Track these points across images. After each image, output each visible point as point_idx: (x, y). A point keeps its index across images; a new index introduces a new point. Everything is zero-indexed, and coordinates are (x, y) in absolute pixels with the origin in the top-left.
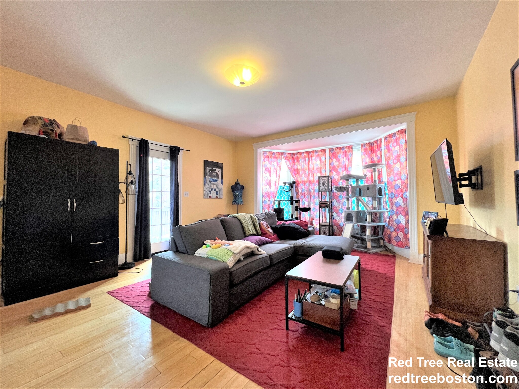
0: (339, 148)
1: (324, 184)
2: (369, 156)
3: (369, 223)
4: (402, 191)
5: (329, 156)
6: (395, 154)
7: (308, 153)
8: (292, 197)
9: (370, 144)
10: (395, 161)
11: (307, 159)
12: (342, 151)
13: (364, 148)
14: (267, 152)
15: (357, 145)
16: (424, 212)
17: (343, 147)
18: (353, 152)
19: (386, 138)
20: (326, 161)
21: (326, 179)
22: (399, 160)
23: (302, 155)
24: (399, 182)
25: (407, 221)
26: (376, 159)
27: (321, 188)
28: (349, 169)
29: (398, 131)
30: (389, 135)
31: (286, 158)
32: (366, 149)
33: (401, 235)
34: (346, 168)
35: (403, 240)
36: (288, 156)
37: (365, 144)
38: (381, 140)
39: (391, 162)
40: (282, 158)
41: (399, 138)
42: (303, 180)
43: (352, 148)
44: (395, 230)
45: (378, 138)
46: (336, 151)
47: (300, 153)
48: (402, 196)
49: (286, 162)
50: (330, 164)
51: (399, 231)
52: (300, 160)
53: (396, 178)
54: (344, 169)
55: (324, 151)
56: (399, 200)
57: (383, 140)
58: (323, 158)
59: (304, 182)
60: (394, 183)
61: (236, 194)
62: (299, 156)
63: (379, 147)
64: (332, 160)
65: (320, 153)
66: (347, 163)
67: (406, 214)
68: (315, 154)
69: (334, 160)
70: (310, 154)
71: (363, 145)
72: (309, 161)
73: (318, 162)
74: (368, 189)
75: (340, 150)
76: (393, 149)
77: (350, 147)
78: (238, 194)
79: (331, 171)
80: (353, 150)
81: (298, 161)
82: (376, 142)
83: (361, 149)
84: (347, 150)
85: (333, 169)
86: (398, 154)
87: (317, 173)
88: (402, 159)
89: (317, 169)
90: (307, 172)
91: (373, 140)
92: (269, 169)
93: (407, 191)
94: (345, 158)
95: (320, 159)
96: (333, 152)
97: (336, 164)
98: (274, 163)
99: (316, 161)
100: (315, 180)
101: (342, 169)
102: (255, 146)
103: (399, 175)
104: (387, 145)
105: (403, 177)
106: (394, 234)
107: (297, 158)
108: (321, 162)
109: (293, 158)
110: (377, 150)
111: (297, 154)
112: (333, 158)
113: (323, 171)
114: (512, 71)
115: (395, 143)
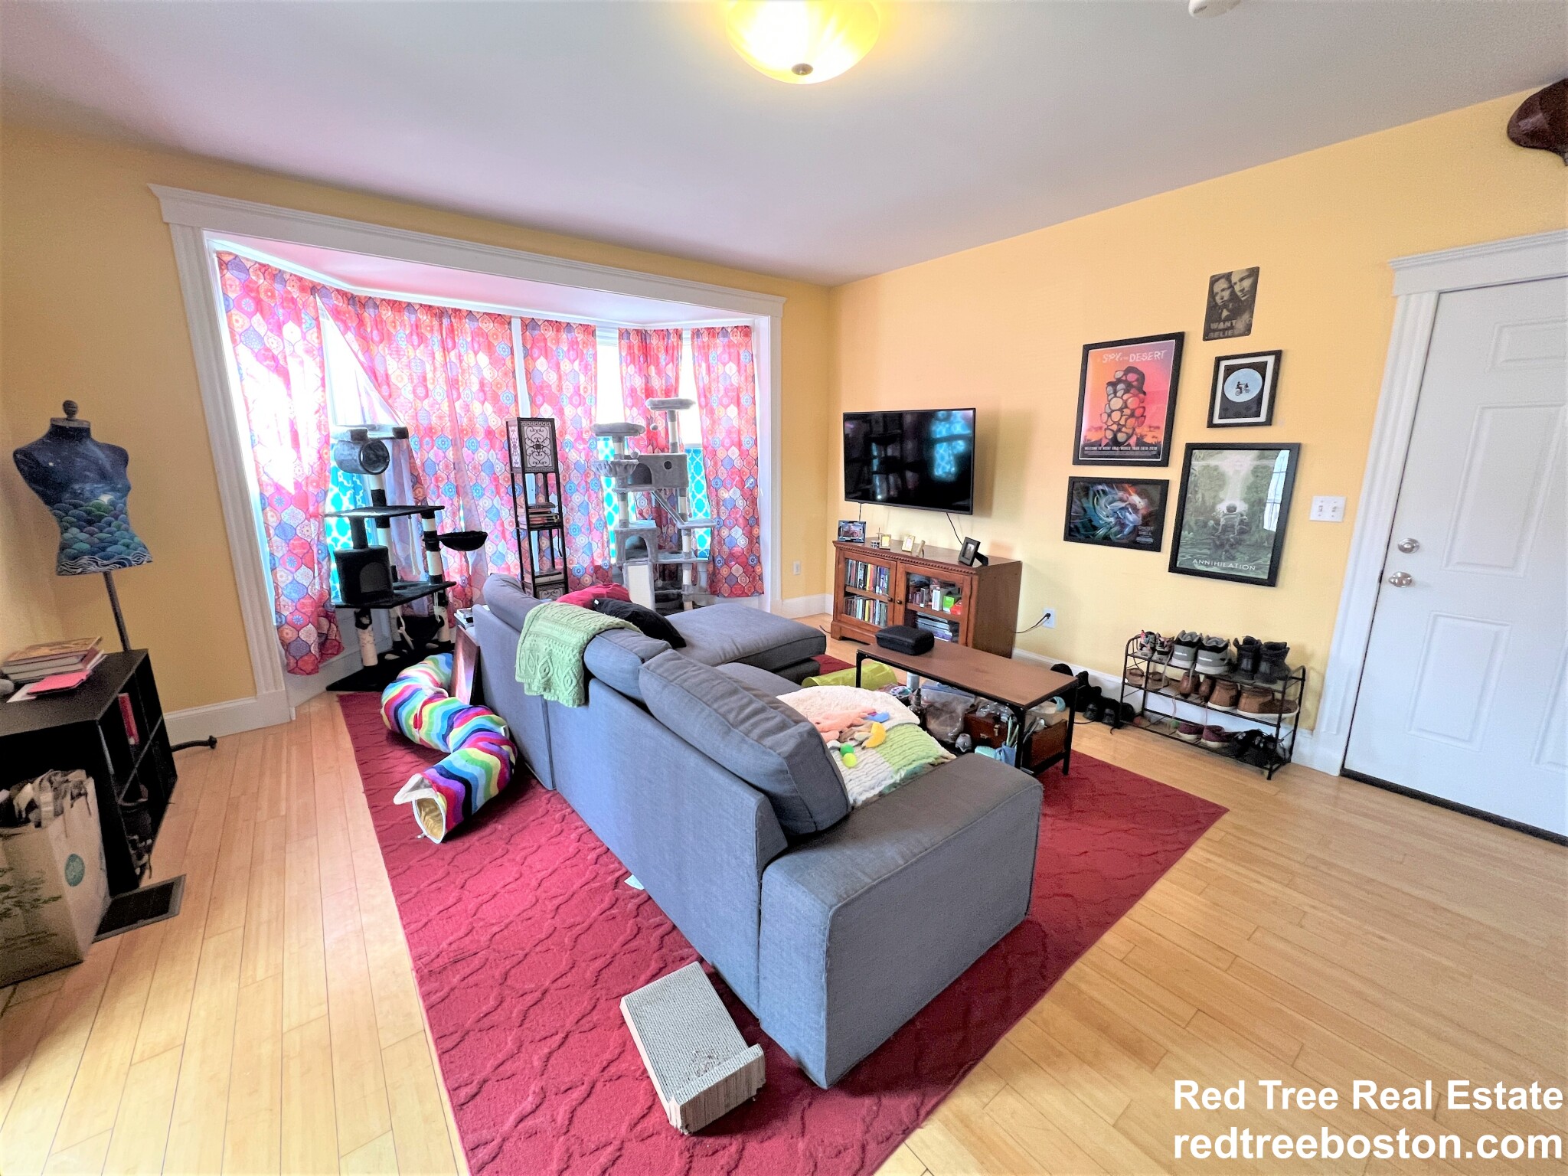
0: (557, 326)
1: (538, 447)
2: (640, 370)
3: (689, 555)
4: (741, 473)
5: (524, 346)
6: (724, 382)
7: (439, 313)
8: (379, 497)
9: (643, 335)
10: (725, 401)
11: (435, 339)
12: (564, 336)
13: (624, 342)
14: (248, 265)
15: (607, 327)
16: (840, 521)
17: (568, 324)
18: (598, 347)
19: (696, 333)
20: (513, 363)
21: (545, 432)
22: (738, 403)
23: (408, 318)
24: (734, 452)
25: (754, 540)
26: (657, 383)
27: (531, 462)
28: (589, 399)
29: (737, 327)
30: (708, 329)
31: (336, 314)
32: (631, 348)
33: (737, 570)
34: (581, 395)
35: (743, 581)
36: (341, 304)
37: (628, 332)
38: (678, 334)
39: (715, 400)
40: (321, 307)
41: (739, 345)
42: (424, 422)
43: (593, 333)
44: (726, 563)
45: (670, 326)
46: (550, 334)
47: (395, 305)
48: (742, 485)
49: (344, 334)
50: (528, 374)
51: (733, 563)
52: (401, 335)
53: (727, 442)
54: (576, 399)
55: (503, 320)
56: (735, 495)
57: (687, 335)
58: (501, 349)
59: (430, 432)
60: (721, 454)
61: (99, 507)
62: (387, 314)
63: (673, 352)
64: (534, 360)
65: (488, 326)
66: (582, 379)
67: (751, 523)
68: (468, 325)
69: (541, 364)
70: (446, 321)
71: (624, 334)
72: (444, 349)
73: (483, 359)
75: (558, 331)
76: (720, 368)
77: (589, 330)
78: (113, 504)
79: (533, 402)
80: (597, 339)
81: (386, 337)
82: (663, 334)
83: (617, 341)
84: (580, 337)
85: (537, 391)
86: (732, 385)
87: (483, 403)
88: (745, 399)
89: (482, 385)
90: (439, 391)
91: (650, 327)
92: (274, 358)
93: (754, 474)
94: (577, 363)
95: (490, 349)
96: (536, 332)
97: (552, 378)
98: (290, 329)
99: (476, 354)
100: (480, 426)
101: (571, 399)
102: (175, 203)
103: (735, 436)
104: (703, 352)
105: (747, 441)
106: (725, 571)
107: (378, 322)
108: (496, 362)
109: (361, 323)
110: (663, 357)
111: (376, 306)
112: (536, 353)
113: (505, 397)
114: (1087, 348)
115: (726, 356)
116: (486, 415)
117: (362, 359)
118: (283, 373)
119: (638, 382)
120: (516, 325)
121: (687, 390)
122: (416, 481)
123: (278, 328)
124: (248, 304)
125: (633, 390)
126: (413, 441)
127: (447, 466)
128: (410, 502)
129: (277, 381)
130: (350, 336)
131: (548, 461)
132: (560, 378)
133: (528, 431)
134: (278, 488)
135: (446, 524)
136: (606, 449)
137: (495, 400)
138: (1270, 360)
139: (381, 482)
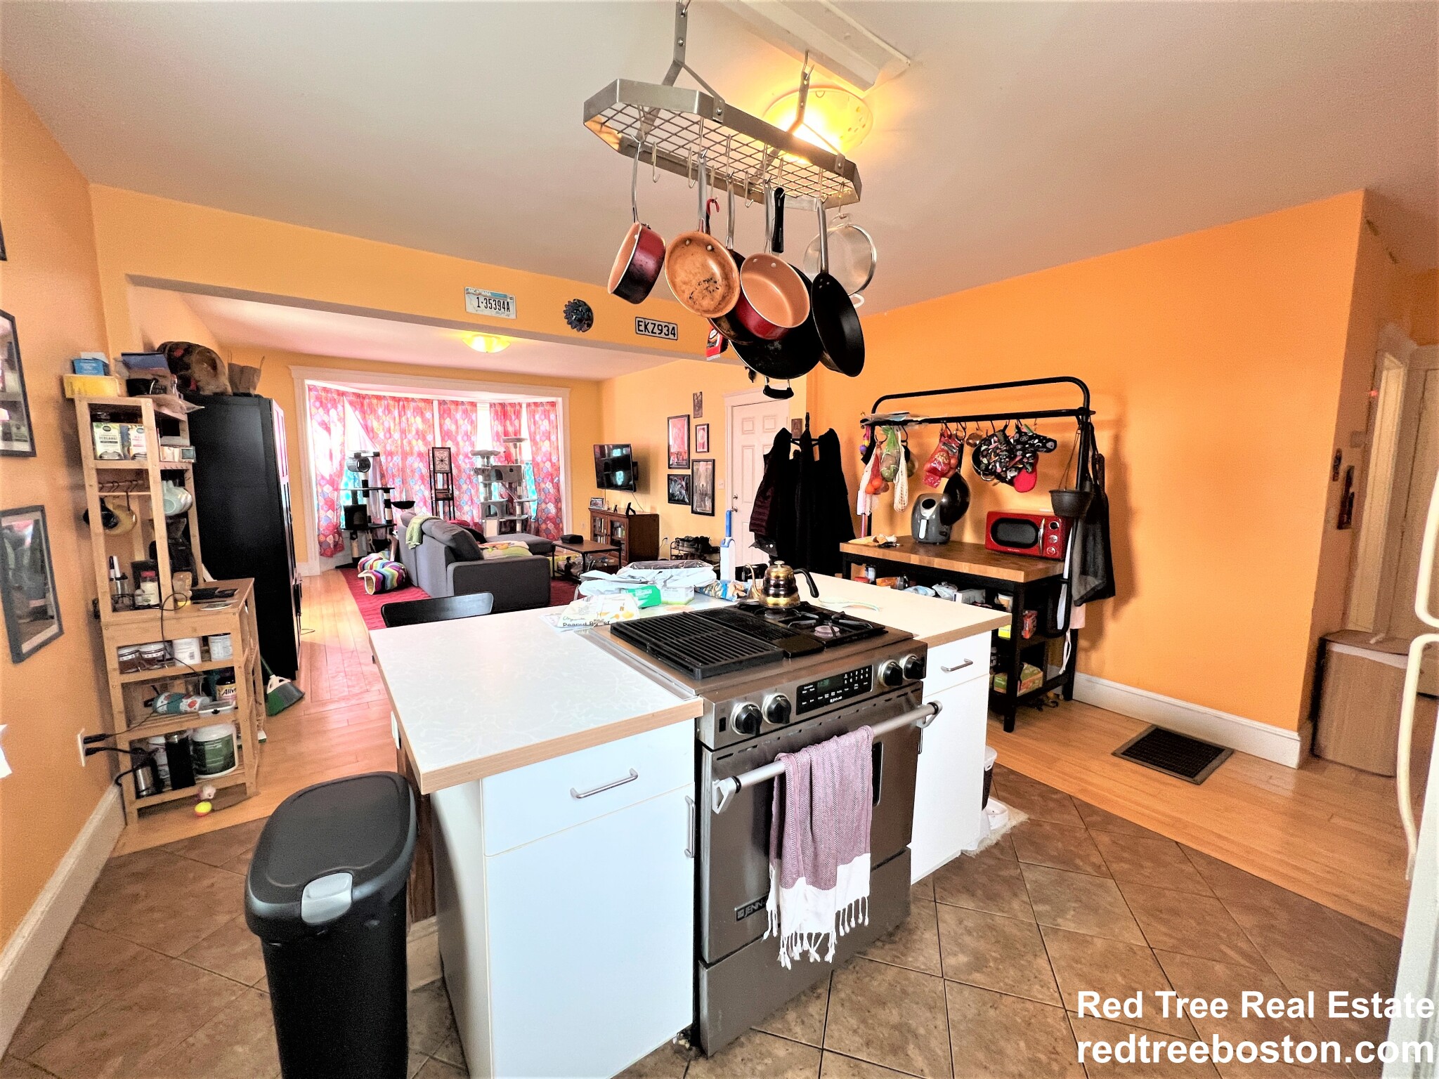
0: (457, 403)
1: (442, 461)
2: (501, 423)
3: (520, 516)
4: (552, 475)
5: (439, 413)
6: (542, 428)
7: (397, 400)
8: (365, 483)
9: (503, 406)
10: (543, 438)
11: (396, 413)
12: (460, 408)
13: (493, 410)
14: (320, 389)
15: (483, 402)
16: (592, 498)
17: (462, 402)
18: (478, 412)
19: (528, 405)
20: (433, 421)
21: (446, 454)
22: (549, 439)
23: (384, 402)
24: (548, 465)
25: (559, 510)
26: (510, 429)
27: (438, 468)
28: (472, 438)
29: (547, 402)
30: (534, 403)
31: (351, 403)
32: (496, 412)
33: (550, 526)
34: (467, 436)
35: (554, 532)
36: (353, 398)
37: (495, 404)
38: (520, 405)
39: (538, 438)
40: (346, 401)
41: (549, 411)
42: (388, 449)
43: (476, 406)
44: (545, 522)
45: (516, 401)
46: (453, 407)
47: (379, 398)
48: (552, 481)
49: (354, 412)
50: (441, 426)
51: (549, 522)
52: (380, 411)
53: (545, 459)
54: (465, 438)
55: (429, 402)
56: (549, 486)
57: (524, 406)
58: (428, 415)
59: (390, 454)
60: (541, 465)
62: (375, 401)
63: (518, 415)
64: (444, 419)
65: (422, 405)
66: (469, 428)
67: (558, 501)
68: (412, 404)
69: (448, 421)
70: (401, 403)
71: (492, 406)
72: (400, 416)
73: (419, 419)
74: (511, 470)
75: (457, 405)
76: (540, 422)
77: (473, 404)
79: (443, 440)
80: (478, 409)
81: (373, 411)
82: (512, 405)
83: (489, 409)
84: (469, 408)
85: (446, 435)
86: (546, 431)
87: (417, 440)
88: (553, 438)
89: (417, 432)
90: (397, 436)
91: (506, 402)
92: (326, 424)
93: (558, 476)
94: (466, 420)
95: (422, 415)
96: (445, 406)
97: (453, 428)
98: (333, 412)
99: (415, 417)
100: (416, 449)
101: (463, 437)
102: (296, 371)
103: (548, 456)
104: (532, 414)
105: (554, 459)
106: (543, 526)
107: (370, 405)
108: (424, 420)
109: (362, 405)
110: (513, 417)
111: (369, 398)
112: (446, 415)
113: (430, 438)
114: (669, 419)
115: (543, 417)
116: (420, 446)
117: (361, 420)
118: (328, 429)
119: (500, 429)
120: (436, 404)
121: (525, 434)
122: (383, 476)
123: (328, 412)
124: (318, 404)
125: (497, 433)
126: (383, 458)
127: (398, 470)
128: (380, 486)
129: (325, 433)
130: (357, 412)
131: (447, 468)
132: (457, 428)
133: (437, 454)
134: (323, 478)
135: (395, 496)
136: (479, 463)
137: (424, 439)
138: (706, 427)
139: (366, 476)
